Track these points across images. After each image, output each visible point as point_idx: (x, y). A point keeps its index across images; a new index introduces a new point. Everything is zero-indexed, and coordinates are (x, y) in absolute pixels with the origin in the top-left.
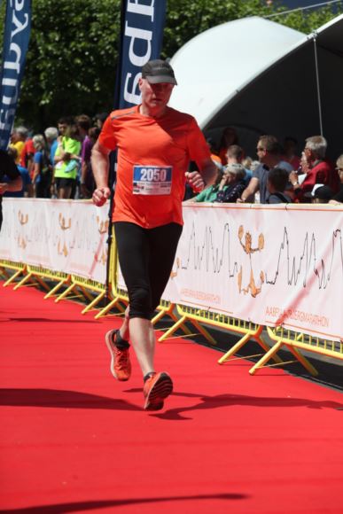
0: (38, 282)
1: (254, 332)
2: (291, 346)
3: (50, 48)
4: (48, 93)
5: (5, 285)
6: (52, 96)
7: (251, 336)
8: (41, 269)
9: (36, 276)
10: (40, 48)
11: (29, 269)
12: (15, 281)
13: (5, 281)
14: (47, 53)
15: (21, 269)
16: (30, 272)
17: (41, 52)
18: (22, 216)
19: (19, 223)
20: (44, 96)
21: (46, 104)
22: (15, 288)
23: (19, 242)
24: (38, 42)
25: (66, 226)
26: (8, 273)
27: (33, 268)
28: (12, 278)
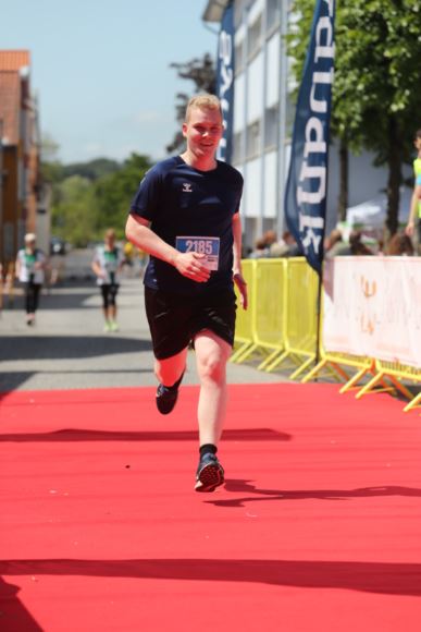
0: (393, 385)
3: (404, 23)
4: (403, 93)
5: (343, 390)
6: (409, 98)
8: (397, 365)
9: (391, 377)
10: (389, 23)
11: (378, 366)
12: (358, 385)
13: (343, 384)
14: (400, 31)
15: (367, 366)
16: (381, 370)
17: (391, 29)
18: (367, 285)
19: (362, 294)
20: (397, 96)
21: (399, 111)
22: (358, 395)
23: (362, 325)
24: (386, 15)
26: (346, 374)
27: (384, 363)
28: (354, 379)
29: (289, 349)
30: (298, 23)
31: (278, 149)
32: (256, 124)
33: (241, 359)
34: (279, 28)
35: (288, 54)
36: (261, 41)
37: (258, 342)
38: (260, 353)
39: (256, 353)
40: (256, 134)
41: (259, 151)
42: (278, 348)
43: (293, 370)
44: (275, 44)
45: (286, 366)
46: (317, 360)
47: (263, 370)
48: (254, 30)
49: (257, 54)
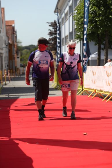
8: (101, 91)
11: (96, 91)
19: (93, 75)
22: (92, 98)
25: (109, 75)
27: (98, 90)
28: (91, 94)
32: (67, 36)
34: (72, 14)
36: (68, 17)
44: (71, 18)
49: (67, 20)
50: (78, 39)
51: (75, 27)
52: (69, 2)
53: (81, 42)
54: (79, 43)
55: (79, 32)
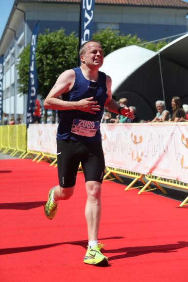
0: (47, 159)
1: (139, 177)
2: (155, 182)
3: (48, 61)
5: (33, 161)
6: (50, 81)
7: (138, 179)
8: (48, 154)
9: (47, 157)
11: (43, 154)
12: (38, 159)
13: (33, 159)
15: (39, 154)
17: (45, 63)
18: (40, 132)
19: (38, 135)
20: (46, 81)
21: (47, 86)
22: (38, 162)
23: (38, 143)
24: (43, 59)
26: (34, 156)
27: (45, 153)
28: (37, 157)
29: (19, 150)
30: (20, 61)
31: (14, 95)
32: (8, 88)
33: (6, 152)
34: (14, 63)
35: (17, 69)
36: (9, 66)
37: (10, 148)
38: (10, 151)
39: (9, 151)
40: (8, 91)
41: (9, 95)
42: (15, 149)
43: (20, 155)
44: (13, 67)
45: (18, 154)
46: (26, 152)
47: (12, 156)
48: (8, 63)
49: (8, 70)
50: (21, 92)
51: (18, 78)
52: (11, 49)
53: (24, 96)
54: (22, 97)
55: (22, 84)
